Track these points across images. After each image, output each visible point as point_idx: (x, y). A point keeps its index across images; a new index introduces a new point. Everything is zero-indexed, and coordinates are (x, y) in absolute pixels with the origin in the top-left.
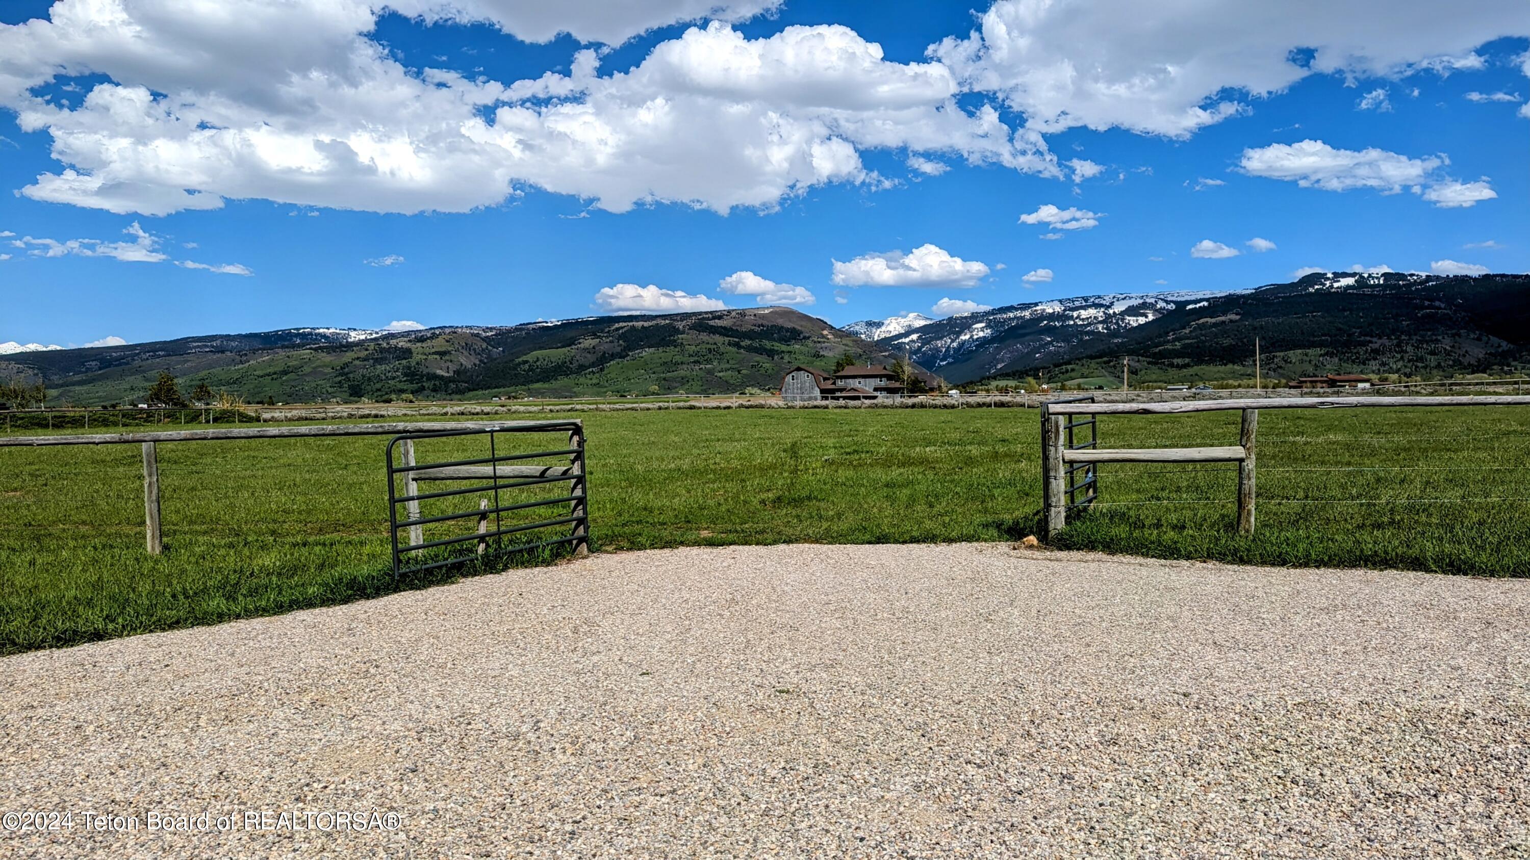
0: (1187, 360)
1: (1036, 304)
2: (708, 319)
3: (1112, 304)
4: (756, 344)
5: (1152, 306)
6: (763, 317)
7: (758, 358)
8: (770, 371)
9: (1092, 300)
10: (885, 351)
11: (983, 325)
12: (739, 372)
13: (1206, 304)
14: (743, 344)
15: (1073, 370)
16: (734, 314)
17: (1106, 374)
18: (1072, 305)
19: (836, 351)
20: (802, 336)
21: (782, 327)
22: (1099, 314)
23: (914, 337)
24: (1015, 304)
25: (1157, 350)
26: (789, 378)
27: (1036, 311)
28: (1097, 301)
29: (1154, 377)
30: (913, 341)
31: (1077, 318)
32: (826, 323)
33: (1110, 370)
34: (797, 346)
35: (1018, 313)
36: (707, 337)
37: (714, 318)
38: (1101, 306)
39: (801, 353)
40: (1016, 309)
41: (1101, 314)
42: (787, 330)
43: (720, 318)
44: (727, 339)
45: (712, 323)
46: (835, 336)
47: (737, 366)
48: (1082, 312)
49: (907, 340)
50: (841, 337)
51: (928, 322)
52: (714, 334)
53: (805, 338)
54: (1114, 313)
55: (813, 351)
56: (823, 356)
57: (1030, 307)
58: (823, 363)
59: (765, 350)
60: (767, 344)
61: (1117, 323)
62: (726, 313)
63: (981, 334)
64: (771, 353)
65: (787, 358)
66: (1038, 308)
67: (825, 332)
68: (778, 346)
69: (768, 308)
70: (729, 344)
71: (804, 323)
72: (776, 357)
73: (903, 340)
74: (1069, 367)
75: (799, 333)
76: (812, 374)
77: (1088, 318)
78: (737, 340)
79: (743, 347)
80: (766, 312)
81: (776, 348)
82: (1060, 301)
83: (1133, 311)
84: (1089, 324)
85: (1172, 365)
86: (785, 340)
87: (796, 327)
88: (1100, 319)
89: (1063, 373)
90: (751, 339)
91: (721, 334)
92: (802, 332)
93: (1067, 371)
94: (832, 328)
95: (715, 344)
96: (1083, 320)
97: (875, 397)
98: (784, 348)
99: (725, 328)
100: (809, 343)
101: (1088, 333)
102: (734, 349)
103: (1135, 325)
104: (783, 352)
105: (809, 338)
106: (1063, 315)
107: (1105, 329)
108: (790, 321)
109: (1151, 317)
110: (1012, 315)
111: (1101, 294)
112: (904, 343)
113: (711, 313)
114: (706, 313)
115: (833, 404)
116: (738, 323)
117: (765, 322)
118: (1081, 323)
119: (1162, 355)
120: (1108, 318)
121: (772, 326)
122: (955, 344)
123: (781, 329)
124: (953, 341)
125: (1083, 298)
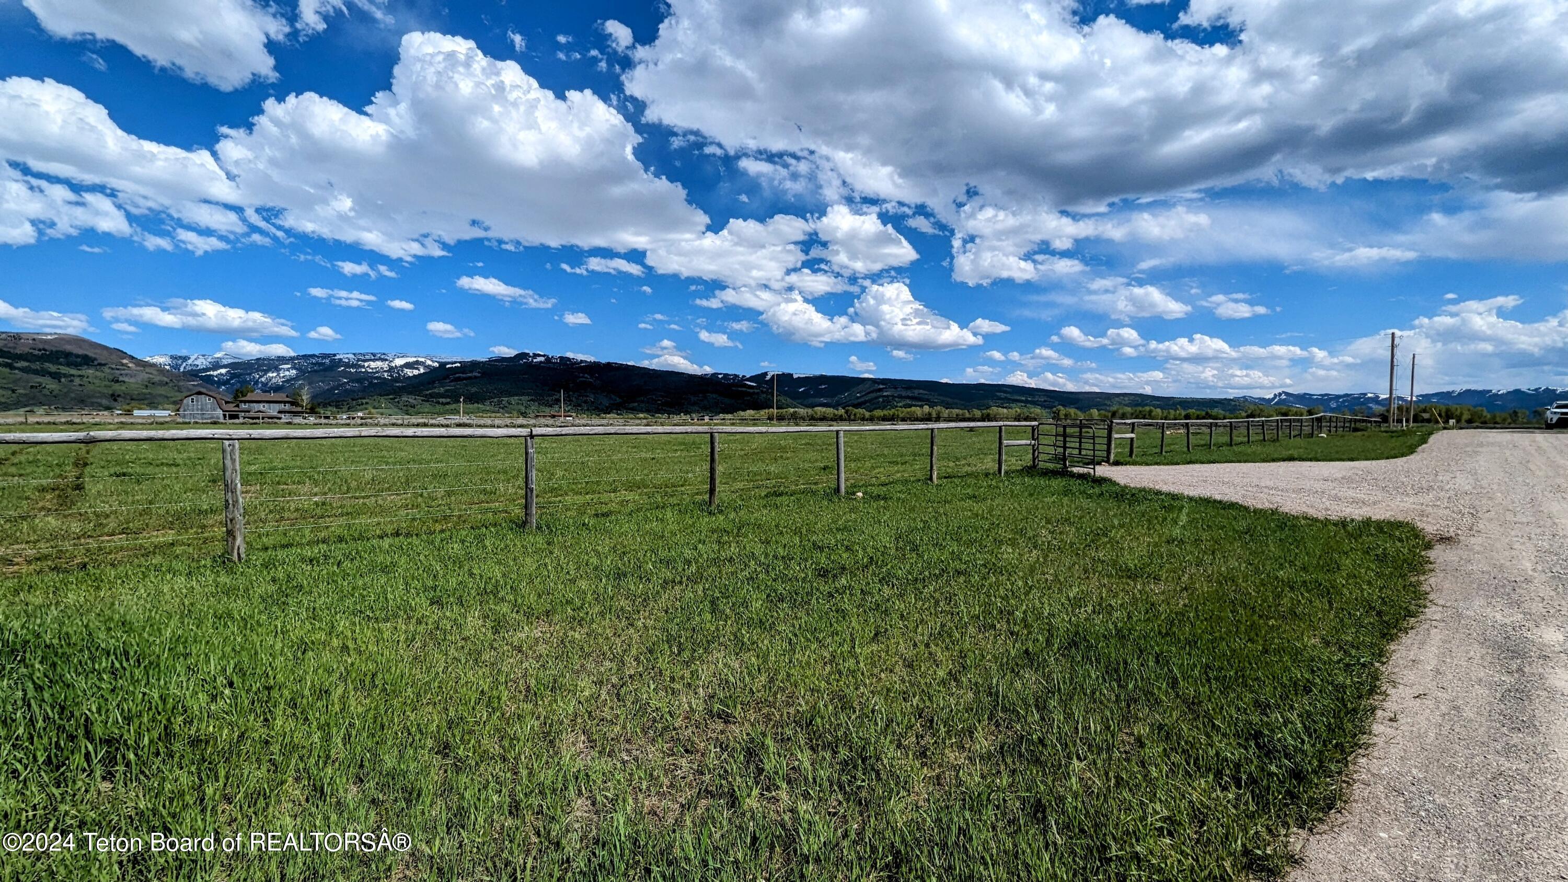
0: (448, 400)
1: (334, 355)
3: (393, 359)
4: (36, 366)
5: (423, 363)
6: (46, 341)
7: (40, 379)
8: (56, 392)
9: (378, 356)
10: (192, 381)
11: (289, 366)
12: (14, 391)
13: (459, 365)
14: (18, 365)
17: (392, 407)
18: (362, 358)
19: (139, 379)
20: (96, 363)
21: (70, 353)
22: (385, 366)
23: (223, 371)
24: (317, 353)
25: (428, 392)
27: (334, 359)
28: (382, 357)
30: (222, 374)
31: (367, 367)
32: (125, 353)
33: (395, 404)
34: (91, 371)
35: (320, 360)
38: (386, 360)
39: (96, 377)
40: (318, 357)
42: (77, 356)
46: (136, 364)
47: (10, 386)
48: (372, 363)
49: (215, 373)
50: (142, 366)
51: (237, 361)
53: (100, 364)
54: (396, 365)
55: (111, 377)
56: (124, 382)
57: (329, 356)
59: (49, 372)
60: (53, 368)
61: (398, 373)
63: (287, 373)
64: (56, 376)
65: (77, 381)
66: (336, 358)
67: (125, 361)
68: (64, 370)
69: (51, 334)
71: (97, 351)
72: (63, 380)
73: (212, 373)
75: (92, 359)
77: (376, 368)
78: (9, 361)
79: (18, 369)
80: (49, 337)
82: (354, 354)
83: (408, 365)
84: (377, 372)
85: (438, 403)
86: (76, 365)
87: (87, 353)
88: (385, 369)
90: (29, 361)
92: (95, 359)
93: (362, 404)
94: (132, 358)
96: (372, 369)
98: (73, 371)
100: (106, 370)
101: (376, 378)
102: (8, 370)
103: (411, 375)
104: (73, 376)
105: (104, 365)
106: (356, 364)
107: (389, 376)
108: (80, 348)
109: (422, 371)
110: (314, 361)
111: (386, 353)
112: (213, 376)
116: (10, 345)
117: (47, 347)
118: (371, 371)
119: (431, 396)
120: (391, 369)
121: (57, 352)
122: (263, 380)
123: (68, 355)
124: (261, 377)
125: (371, 354)
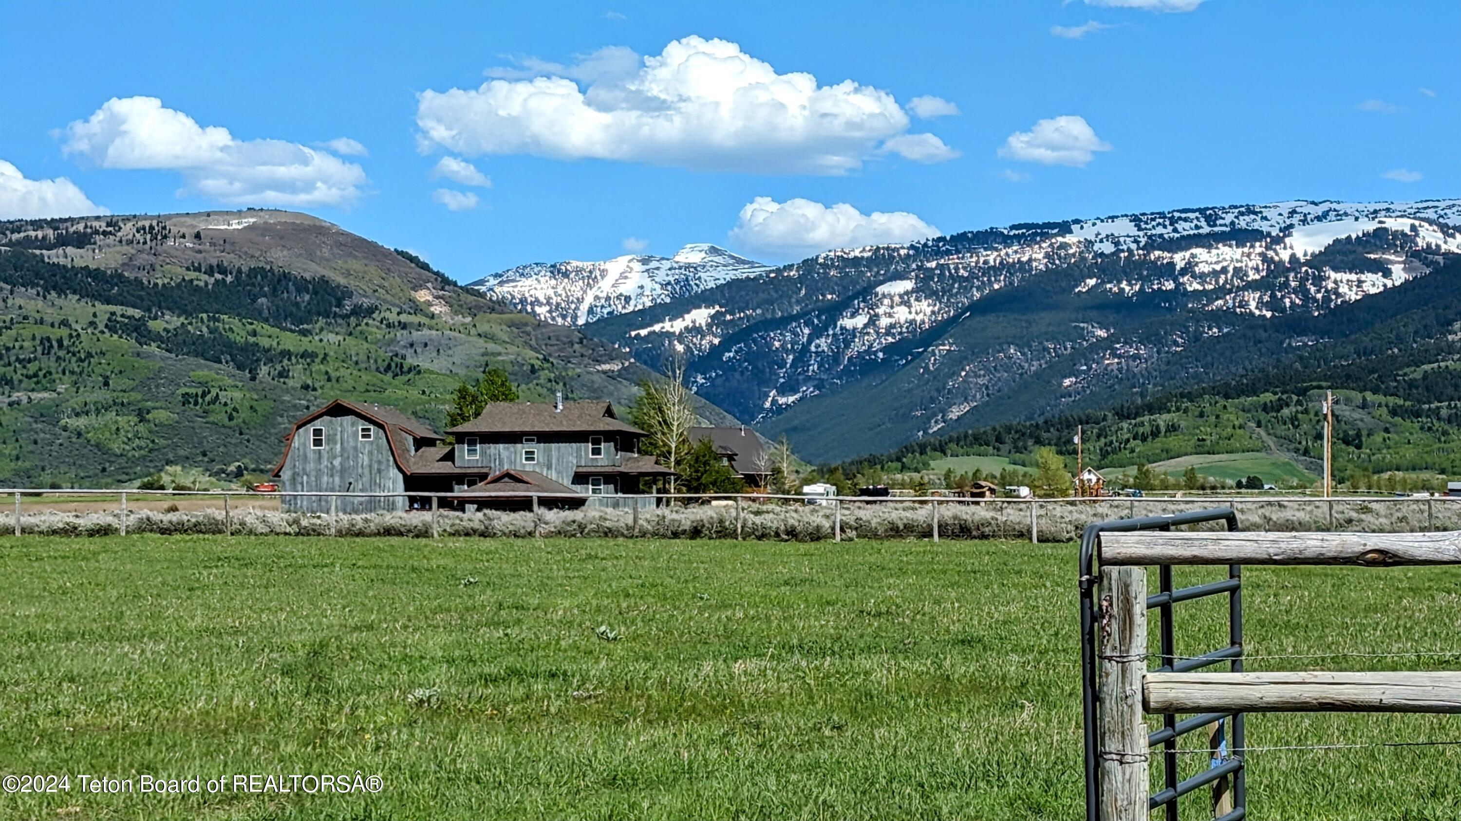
1: (1065, 228)
2: (44, 244)
3: (1287, 230)
4: (200, 327)
5: (1403, 242)
6: (226, 241)
7: (204, 371)
8: (244, 414)
9: (1229, 218)
10: (611, 359)
11: (907, 285)
12: (142, 415)
14: (156, 326)
15: (1172, 428)
16: (128, 229)
17: (1270, 442)
19: (459, 355)
20: (347, 306)
21: (286, 276)
22: (1252, 261)
23: (701, 316)
24: (1003, 225)
25: (1418, 373)
26: (304, 438)
27: (1064, 246)
28: (1242, 223)
29: (1410, 454)
30: (695, 330)
31: (1184, 271)
32: (425, 267)
33: (1281, 430)
34: (332, 337)
35: (1013, 254)
36: (40, 304)
37: (62, 241)
38: (1256, 235)
39: (346, 358)
40: (1007, 240)
41: (1256, 261)
42: (302, 285)
43: (82, 240)
44: (103, 310)
45: (55, 256)
46: (456, 307)
47: (135, 396)
48: (1201, 253)
49: (677, 326)
50: (472, 311)
51: (743, 273)
52: (61, 292)
53: (360, 312)
54: (1293, 257)
55: (384, 354)
56: (417, 370)
57: (1045, 236)
58: (414, 393)
59: (230, 347)
60: (239, 331)
61: (1302, 290)
62: (102, 226)
63: (902, 314)
64: (247, 359)
65: (298, 374)
66: (1069, 239)
67: (423, 296)
69: (239, 214)
70: (112, 326)
71: (355, 265)
72: (264, 371)
73: (667, 326)
74: (1162, 420)
75: (340, 295)
76: (381, 426)
77: (1215, 274)
78: (137, 313)
79: (157, 338)
80: (235, 225)
81: (265, 342)
82: (1136, 220)
84: (1221, 292)
87: (330, 275)
88: (1253, 276)
89: (1144, 439)
90: (183, 311)
91: (84, 293)
92: (350, 295)
93: (1154, 432)
94: (444, 282)
95: (64, 323)
96: (1202, 277)
97: (577, 503)
98: (290, 341)
99: (97, 274)
100: (373, 327)
101: (1218, 317)
102: (128, 343)
103: (1353, 296)
104: (287, 354)
105: (370, 311)
106: (1144, 263)
107: (1268, 306)
108: (311, 256)
109: (1399, 275)
110: (992, 258)
111: (1257, 203)
112: (669, 335)
113: (53, 224)
114: (37, 224)
115: (447, 524)
116: (144, 259)
117: (228, 259)
118: (1196, 286)
119: (1434, 388)
120: (1274, 275)
121: (254, 272)
122: (823, 343)
124: (817, 333)
125: (1202, 211)
